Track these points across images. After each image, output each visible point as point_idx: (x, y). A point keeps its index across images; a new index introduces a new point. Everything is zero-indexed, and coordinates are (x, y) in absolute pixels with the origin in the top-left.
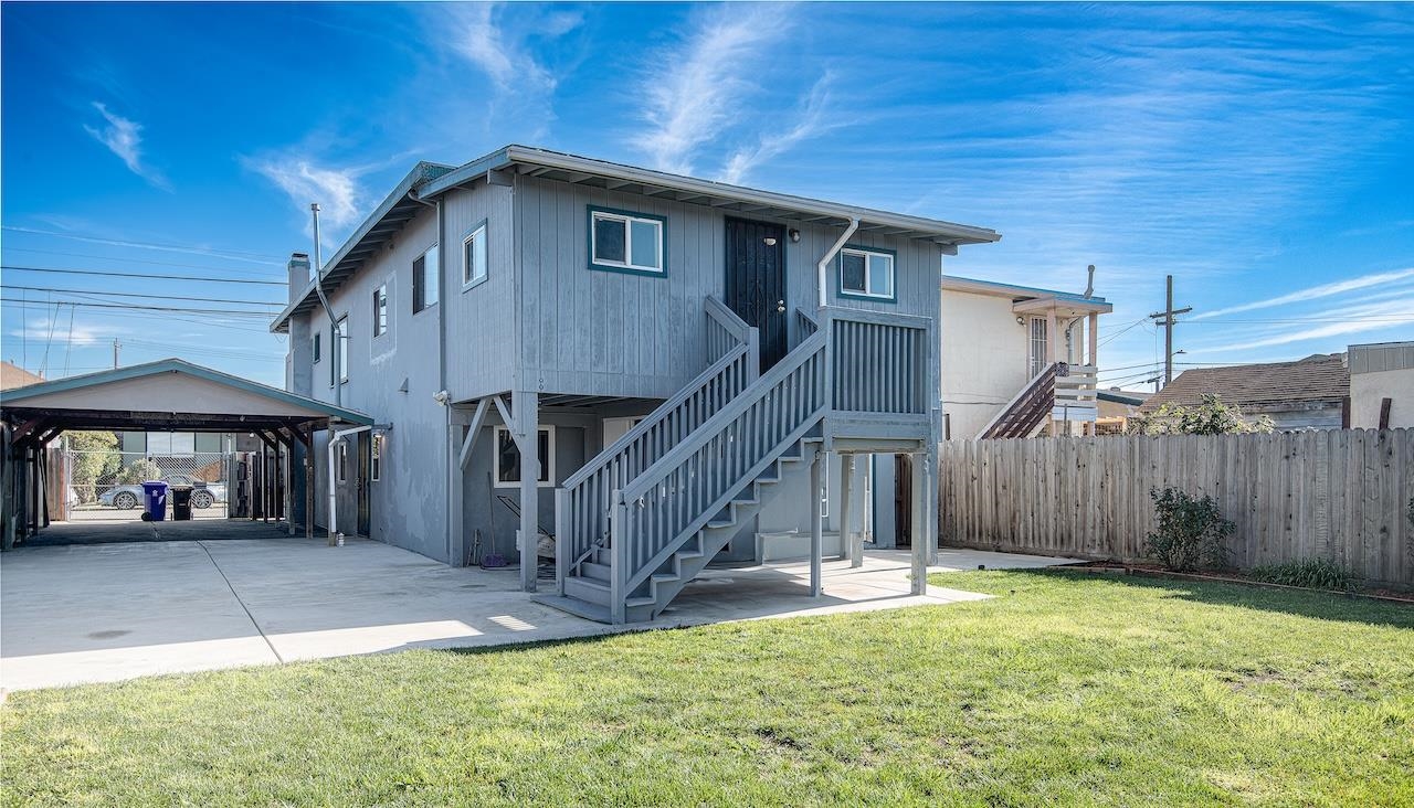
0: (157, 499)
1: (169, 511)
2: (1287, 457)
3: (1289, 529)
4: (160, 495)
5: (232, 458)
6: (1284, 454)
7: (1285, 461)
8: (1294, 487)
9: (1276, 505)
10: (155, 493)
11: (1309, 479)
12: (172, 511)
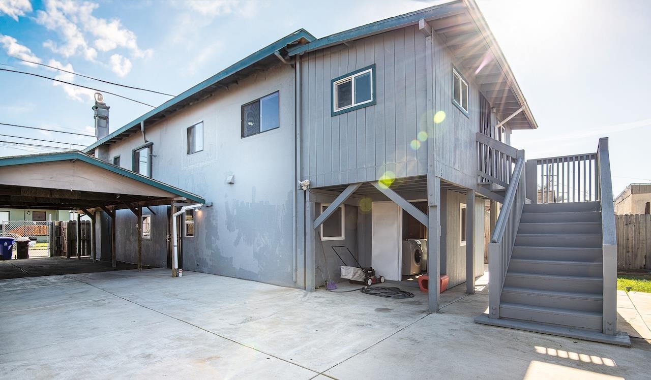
0: (7, 247)
1: (15, 253)
2: (627, 225)
3: (628, 252)
4: (9, 245)
5: (52, 224)
6: (625, 223)
7: (626, 226)
8: (630, 236)
9: (622, 243)
10: (6, 244)
11: (637, 233)
12: (16, 254)
